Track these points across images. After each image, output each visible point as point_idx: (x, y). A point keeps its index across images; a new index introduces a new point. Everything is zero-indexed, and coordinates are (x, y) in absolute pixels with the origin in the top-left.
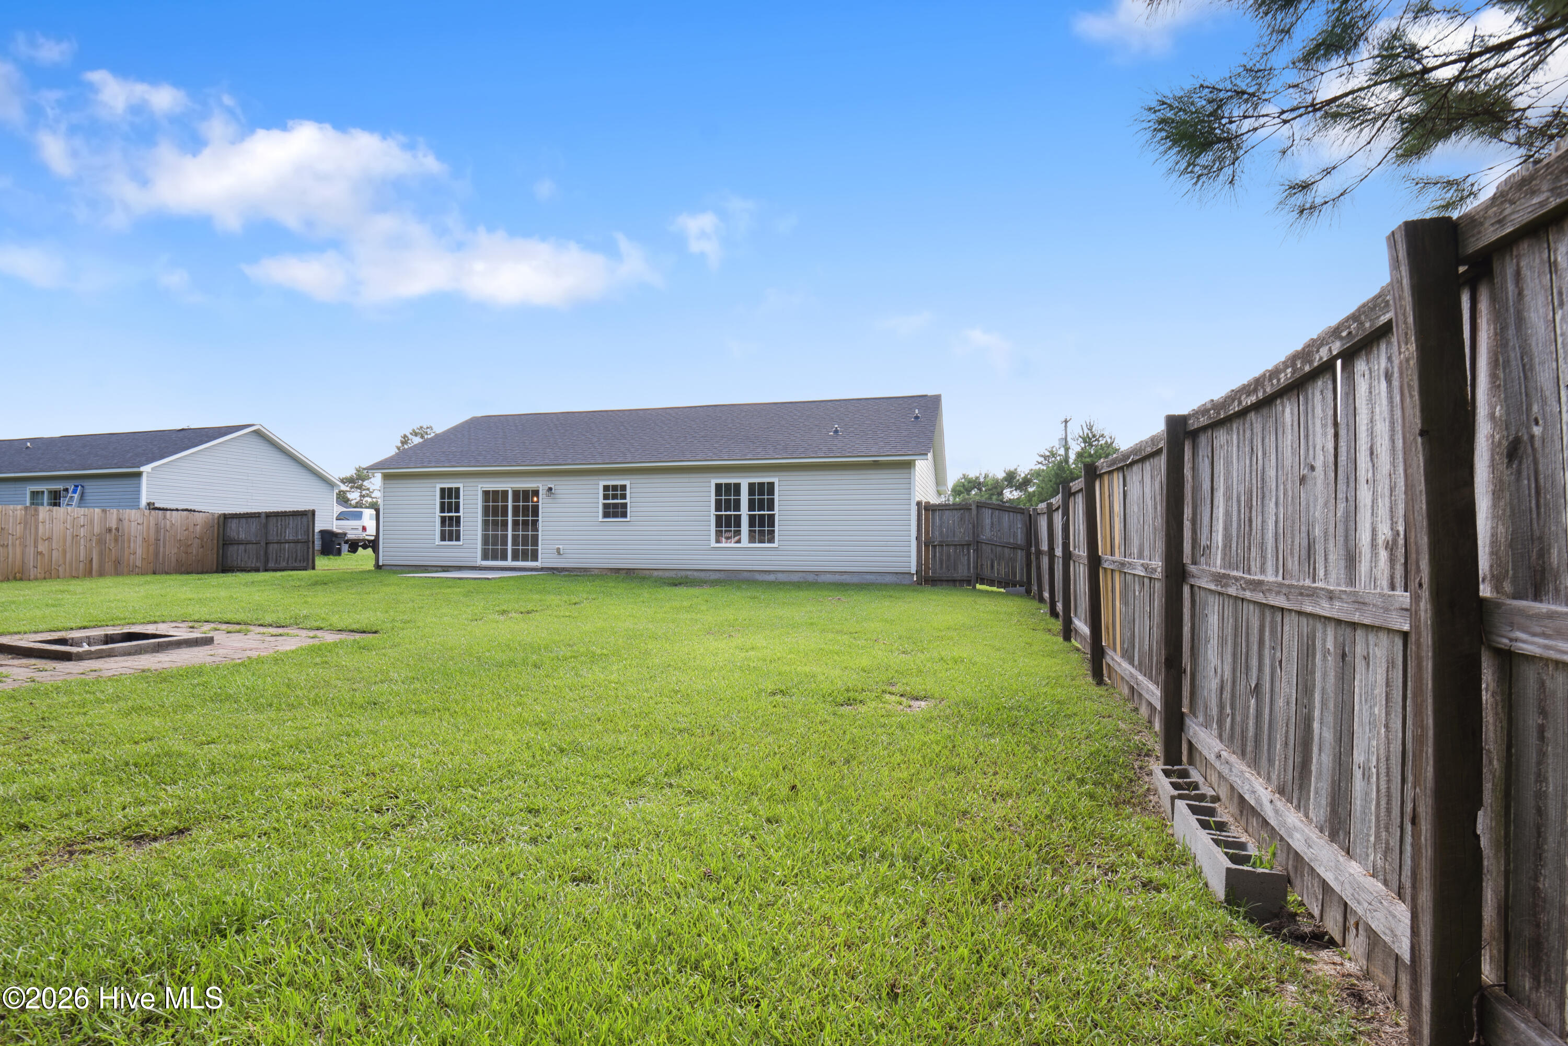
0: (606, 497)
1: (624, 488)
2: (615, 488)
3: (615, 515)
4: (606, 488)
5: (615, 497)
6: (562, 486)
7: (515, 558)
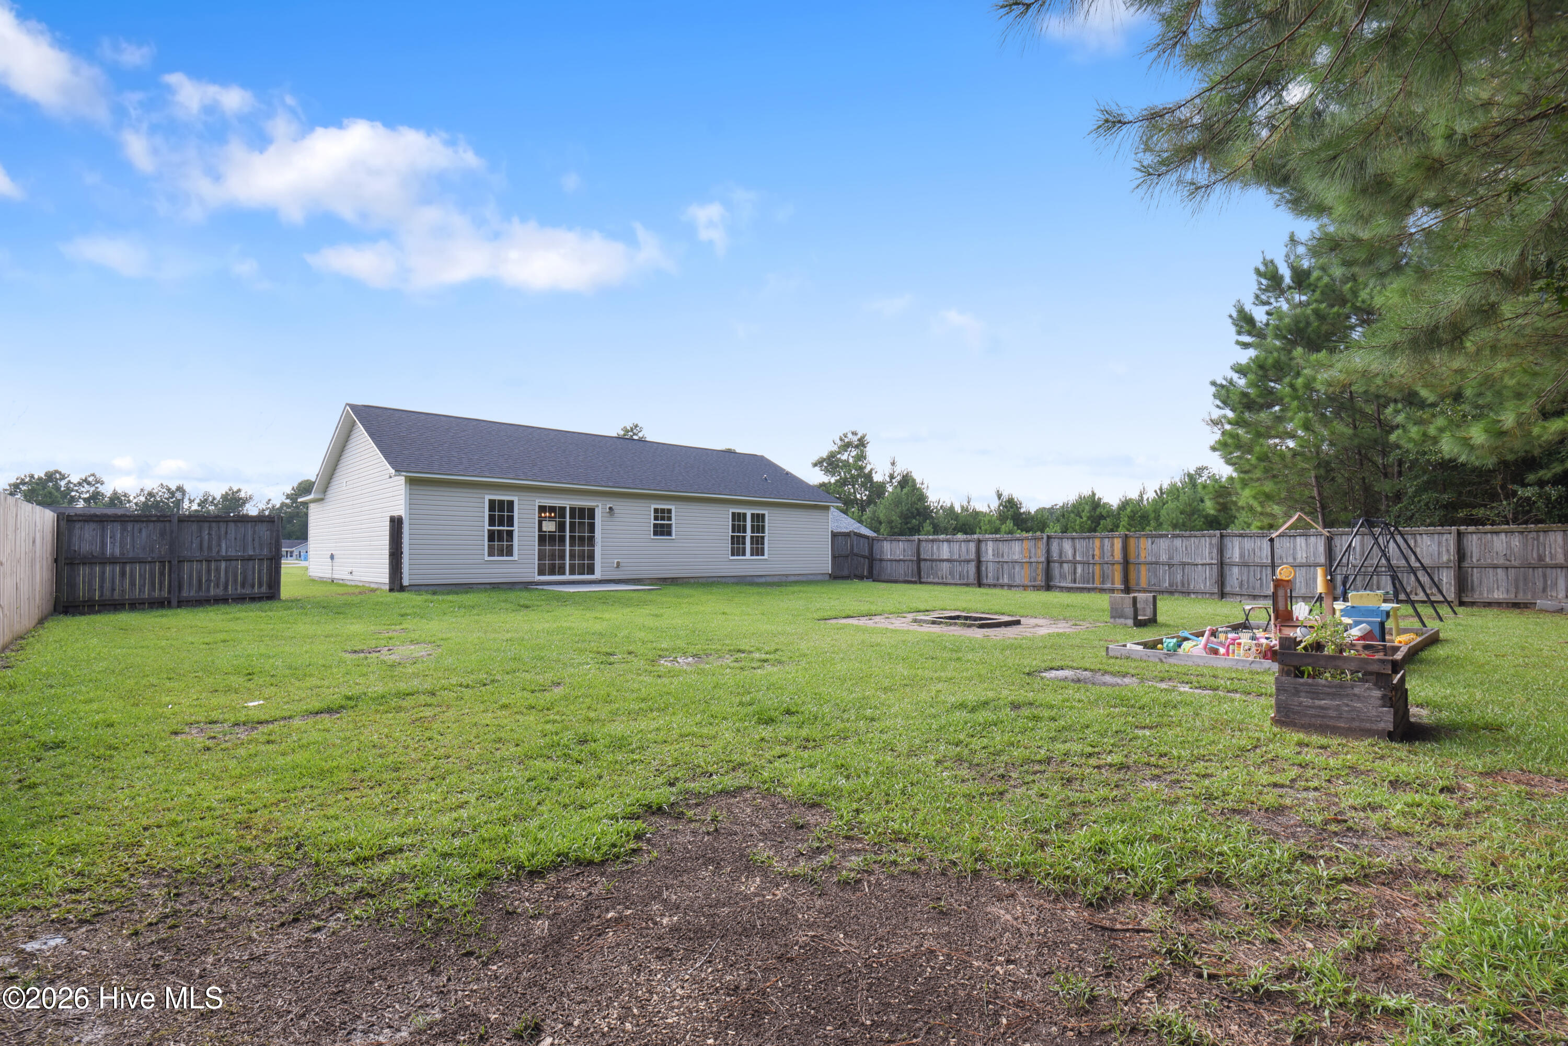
0: (656, 518)
1: (669, 511)
2: (663, 511)
3: (662, 534)
4: (656, 510)
5: (663, 519)
6: (621, 507)
7: (572, 572)
